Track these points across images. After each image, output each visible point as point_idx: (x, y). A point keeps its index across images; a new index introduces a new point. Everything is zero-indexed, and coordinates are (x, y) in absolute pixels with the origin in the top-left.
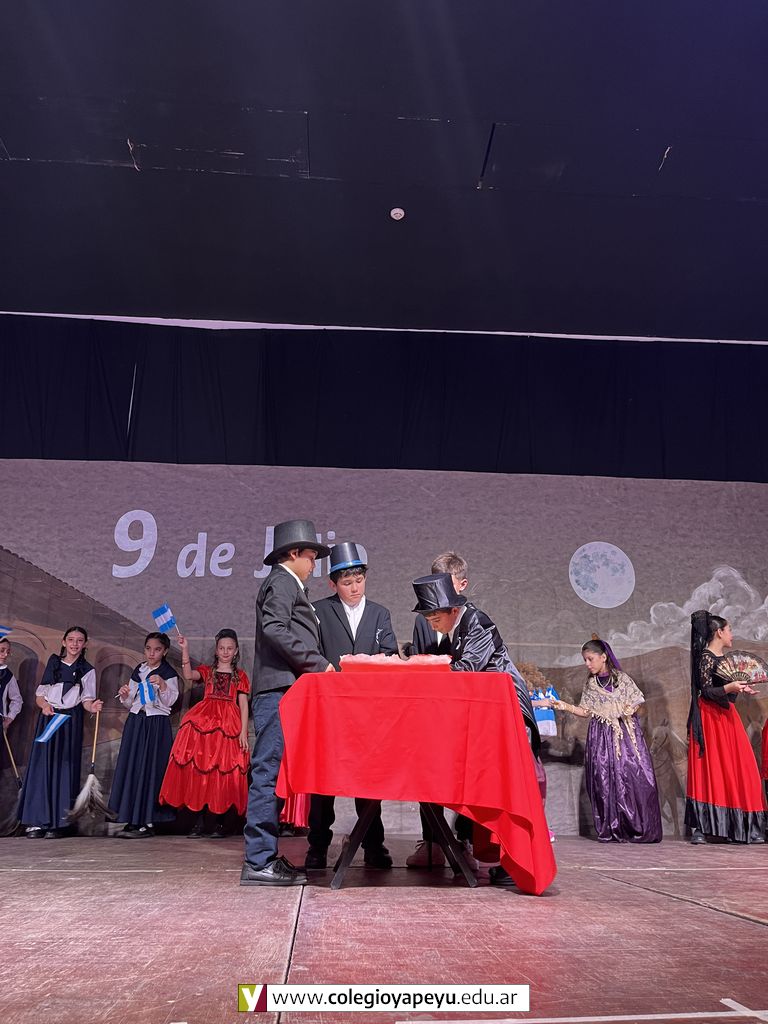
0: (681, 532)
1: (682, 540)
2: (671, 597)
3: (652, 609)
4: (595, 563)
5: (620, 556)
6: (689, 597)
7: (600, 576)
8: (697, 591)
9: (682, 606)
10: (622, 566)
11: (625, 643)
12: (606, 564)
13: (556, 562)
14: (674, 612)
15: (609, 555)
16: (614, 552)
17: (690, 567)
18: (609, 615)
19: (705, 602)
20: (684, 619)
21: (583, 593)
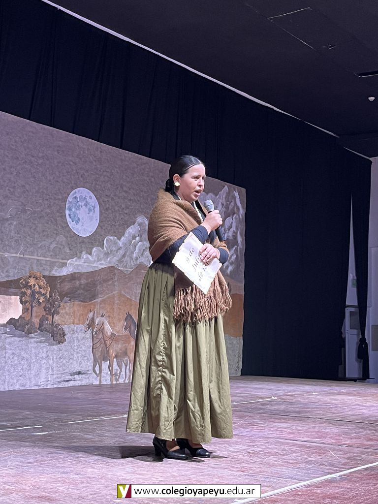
0: (125, 189)
1: (124, 193)
2: (115, 232)
3: (105, 239)
4: (80, 204)
5: (93, 201)
6: (123, 235)
7: (82, 213)
8: (127, 231)
9: (119, 239)
10: (94, 207)
11: (90, 262)
12: (86, 205)
13: (59, 199)
14: (116, 243)
15: (88, 198)
16: (91, 197)
17: (126, 214)
18: (83, 241)
19: (130, 238)
20: (120, 249)
21: (72, 225)
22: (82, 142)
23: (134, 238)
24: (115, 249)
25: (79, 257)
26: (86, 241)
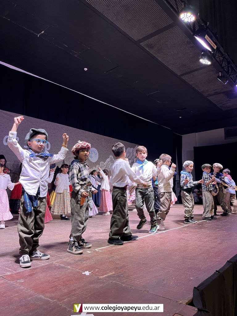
0: (106, 147)
1: (105, 149)
3: (100, 163)
5: (96, 152)
6: (106, 161)
7: (93, 155)
9: (104, 162)
12: (94, 153)
14: (103, 164)
16: (96, 150)
17: (107, 155)
18: (94, 163)
19: (108, 162)
20: (105, 165)
21: (90, 159)
22: (93, 134)
23: (109, 162)
24: (103, 166)
25: (93, 168)
26: (95, 163)
